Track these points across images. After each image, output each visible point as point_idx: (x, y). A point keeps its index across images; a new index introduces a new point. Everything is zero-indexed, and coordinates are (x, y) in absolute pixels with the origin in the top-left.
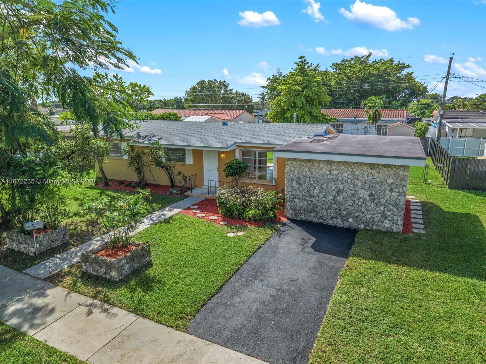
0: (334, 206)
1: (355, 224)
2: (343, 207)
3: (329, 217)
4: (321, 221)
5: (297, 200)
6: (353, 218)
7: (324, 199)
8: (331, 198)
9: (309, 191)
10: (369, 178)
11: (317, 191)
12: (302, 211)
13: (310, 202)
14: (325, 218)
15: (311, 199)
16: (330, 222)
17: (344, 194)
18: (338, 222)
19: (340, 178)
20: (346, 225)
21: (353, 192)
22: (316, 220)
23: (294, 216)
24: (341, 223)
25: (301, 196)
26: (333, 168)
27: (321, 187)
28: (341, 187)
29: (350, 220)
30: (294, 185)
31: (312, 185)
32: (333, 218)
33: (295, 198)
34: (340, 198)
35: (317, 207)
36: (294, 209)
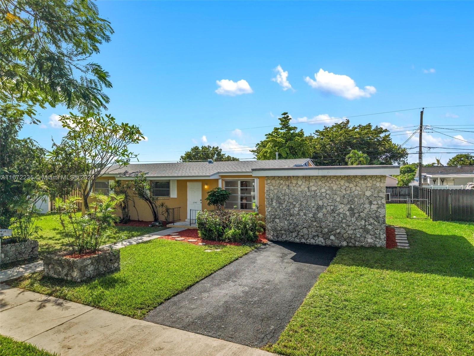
0: (315, 224)
1: (337, 241)
2: (323, 224)
3: (310, 236)
4: (303, 241)
5: (277, 220)
6: (335, 236)
7: (305, 217)
8: (311, 215)
9: (289, 210)
10: (347, 192)
11: (297, 209)
12: (283, 232)
13: (291, 222)
14: (306, 237)
15: (291, 218)
16: (313, 241)
17: (324, 210)
18: (320, 241)
19: (319, 194)
20: (329, 243)
21: (332, 207)
22: (297, 241)
23: (275, 238)
24: (323, 241)
25: (281, 215)
26: (311, 184)
27: (301, 205)
28: (320, 203)
29: (332, 237)
30: (274, 204)
31: (292, 203)
32: (314, 236)
33: (275, 218)
34: (320, 215)
35: (297, 226)
36: (275, 230)
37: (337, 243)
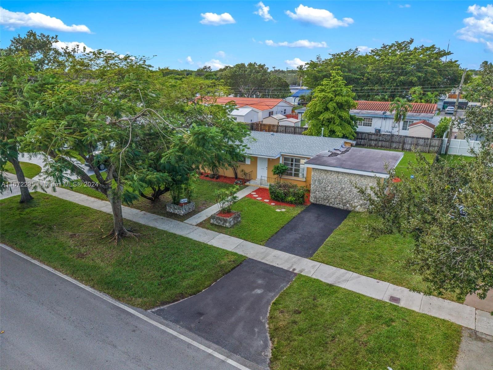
0: (339, 197)
1: (350, 207)
2: (344, 198)
3: (336, 203)
4: (331, 205)
5: (317, 192)
6: (349, 204)
7: (333, 192)
8: (337, 192)
9: (325, 188)
10: (360, 182)
11: (329, 188)
12: (320, 199)
13: (325, 194)
14: (333, 203)
15: (326, 192)
16: (336, 206)
17: (345, 190)
18: (341, 206)
19: (343, 181)
20: (345, 208)
21: (350, 189)
22: (328, 205)
23: (315, 202)
24: (342, 207)
25: (320, 190)
26: (339, 175)
27: (332, 186)
28: (343, 186)
29: (348, 205)
30: (316, 183)
31: (327, 184)
32: (338, 203)
33: (316, 191)
34: (342, 192)
35: (329, 197)
36: (315, 197)
37: (350, 208)
